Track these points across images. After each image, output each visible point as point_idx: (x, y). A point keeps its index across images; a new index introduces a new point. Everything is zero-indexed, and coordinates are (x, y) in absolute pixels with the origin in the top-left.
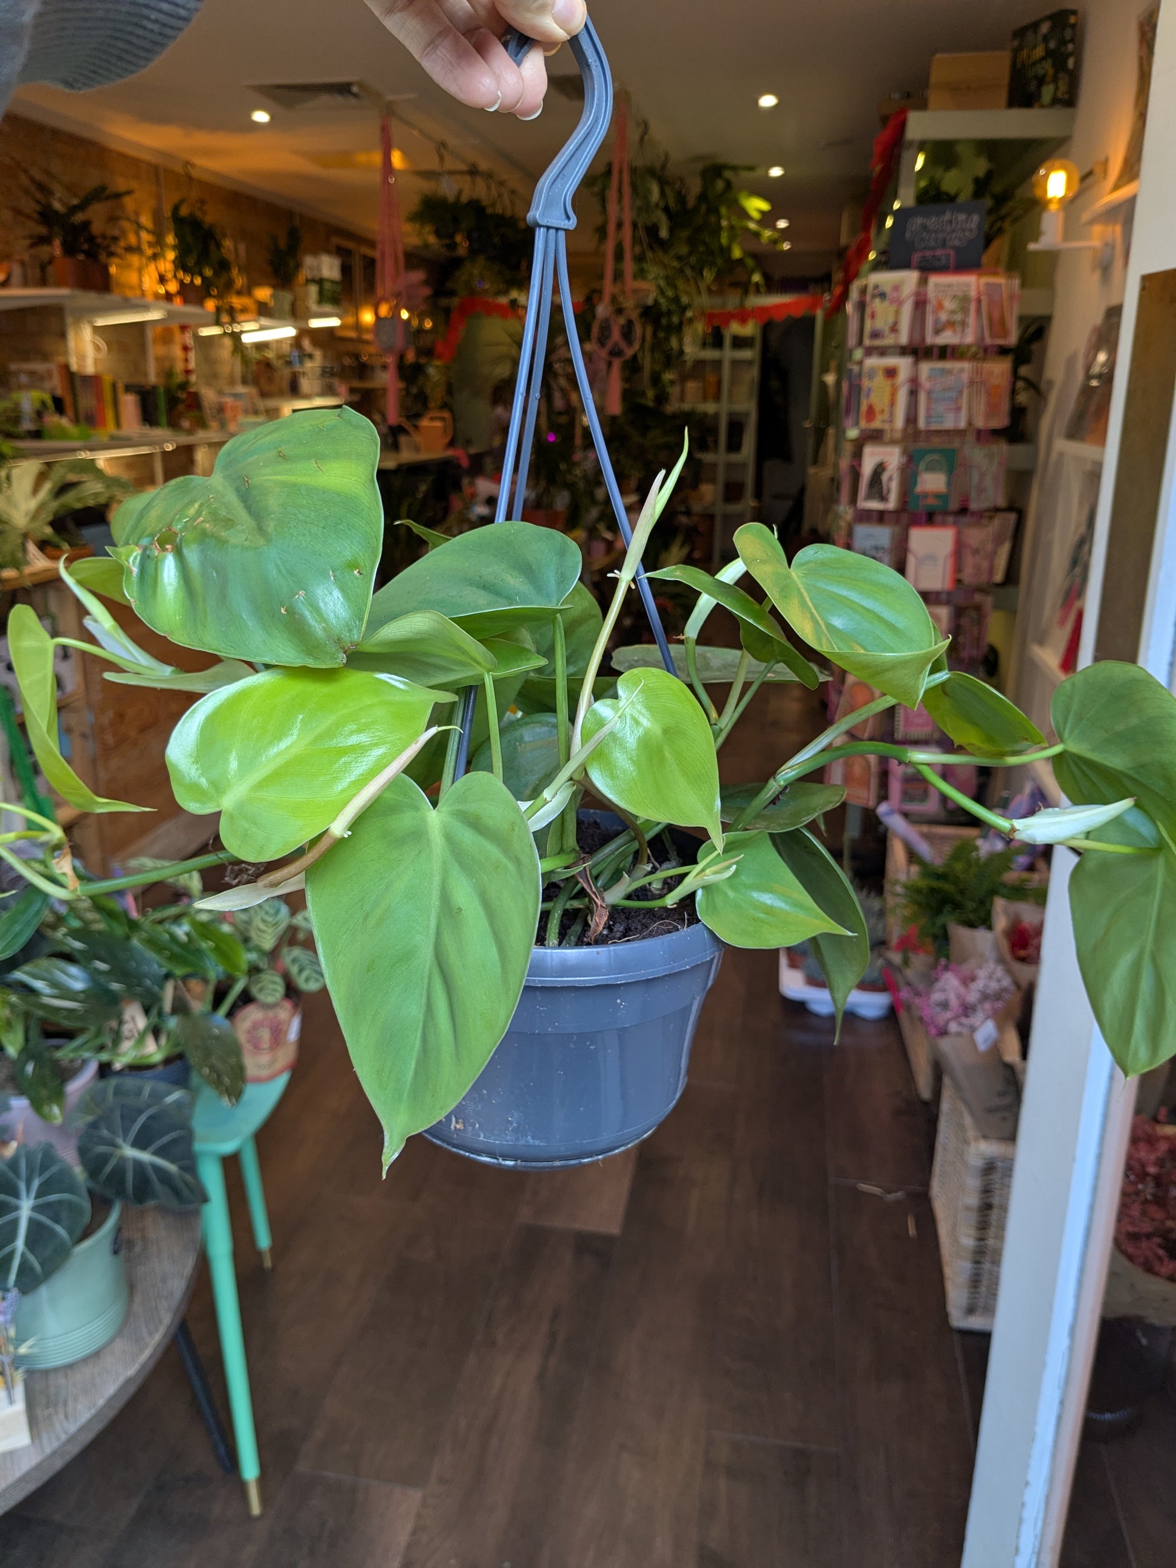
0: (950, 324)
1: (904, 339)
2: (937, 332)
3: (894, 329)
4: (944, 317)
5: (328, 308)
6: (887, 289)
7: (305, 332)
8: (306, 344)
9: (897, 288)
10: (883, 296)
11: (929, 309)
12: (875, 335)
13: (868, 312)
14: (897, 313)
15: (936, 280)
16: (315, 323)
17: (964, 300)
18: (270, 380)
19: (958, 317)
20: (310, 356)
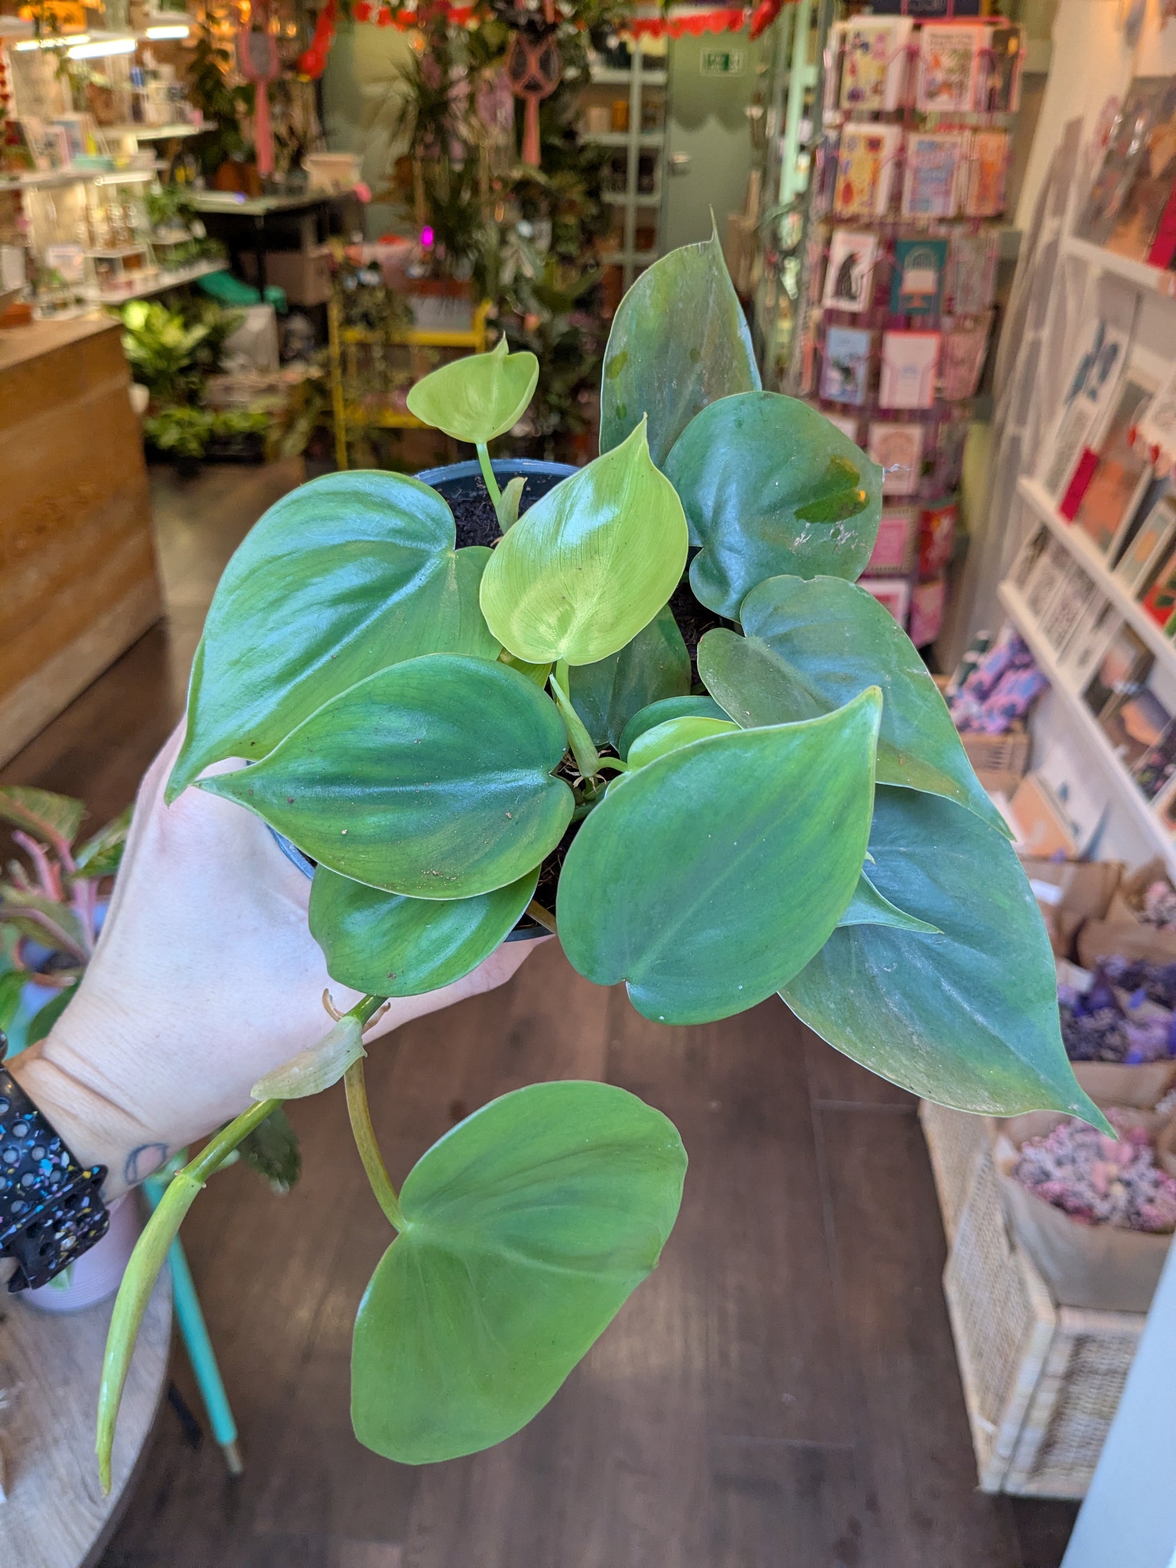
0: (947, 86)
1: (890, 103)
2: (931, 95)
3: (878, 89)
4: (940, 76)
5: (172, 14)
6: (871, 39)
7: (143, 45)
8: (148, 57)
9: (882, 38)
10: (865, 46)
11: (921, 66)
12: (855, 96)
13: (847, 65)
14: (884, 70)
15: (931, 29)
16: (155, 33)
17: (965, 56)
18: (108, 104)
19: (955, 78)
20: (155, 75)
